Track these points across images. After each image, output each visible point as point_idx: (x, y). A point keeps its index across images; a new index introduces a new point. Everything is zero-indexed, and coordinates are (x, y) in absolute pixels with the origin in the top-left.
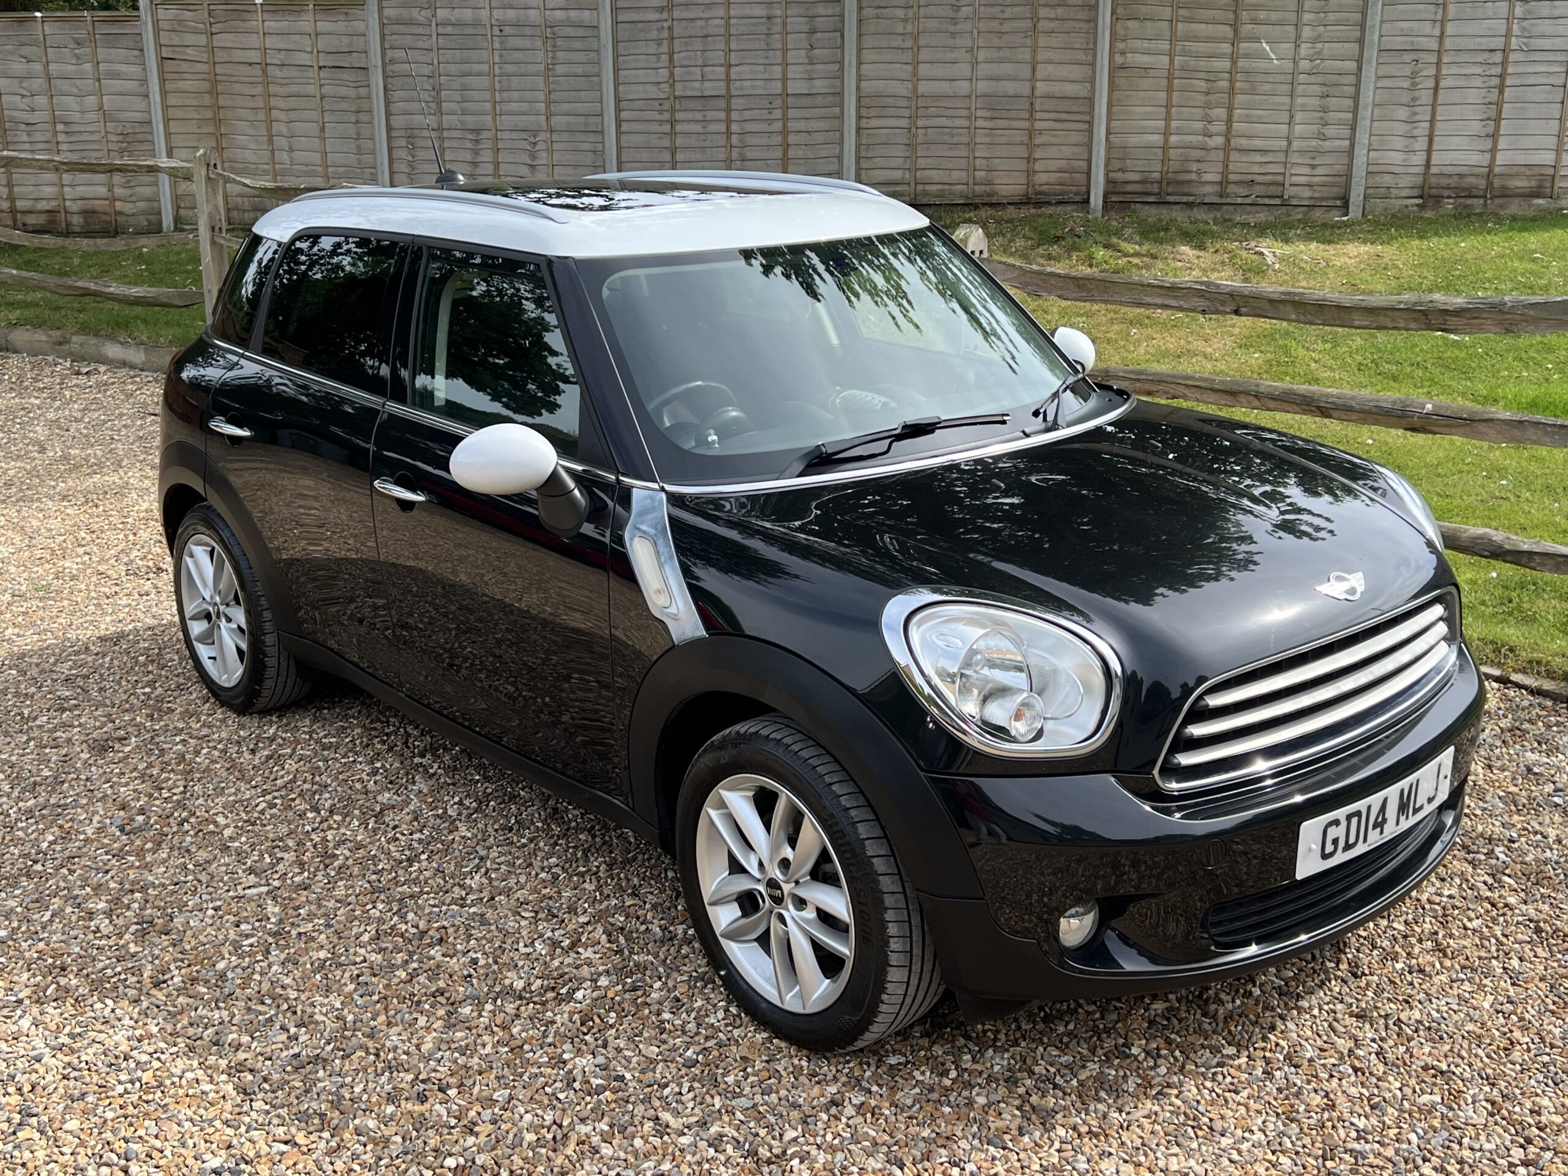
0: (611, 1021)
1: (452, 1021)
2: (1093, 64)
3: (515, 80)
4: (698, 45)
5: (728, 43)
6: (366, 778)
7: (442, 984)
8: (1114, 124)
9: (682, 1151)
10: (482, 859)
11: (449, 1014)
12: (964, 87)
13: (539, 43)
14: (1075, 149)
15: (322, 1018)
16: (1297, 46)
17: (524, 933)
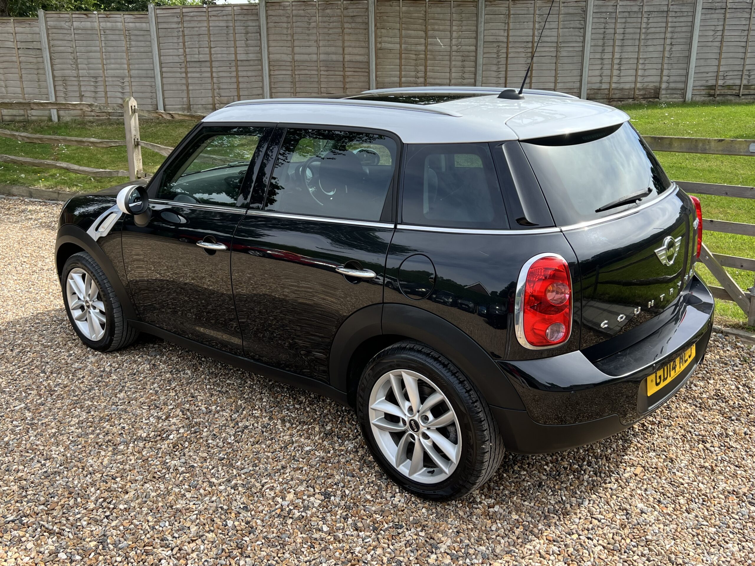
0: (186, 446)
1: (116, 452)
2: (368, 48)
3: (112, 55)
4: (196, 38)
5: (209, 38)
6: (66, 358)
7: (110, 438)
8: (378, 73)
9: (221, 492)
10: (123, 387)
11: (114, 449)
12: (314, 57)
13: (123, 38)
14: (363, 84)
15: (56, 456)
16: (451, 40)
17: (145, 415)
